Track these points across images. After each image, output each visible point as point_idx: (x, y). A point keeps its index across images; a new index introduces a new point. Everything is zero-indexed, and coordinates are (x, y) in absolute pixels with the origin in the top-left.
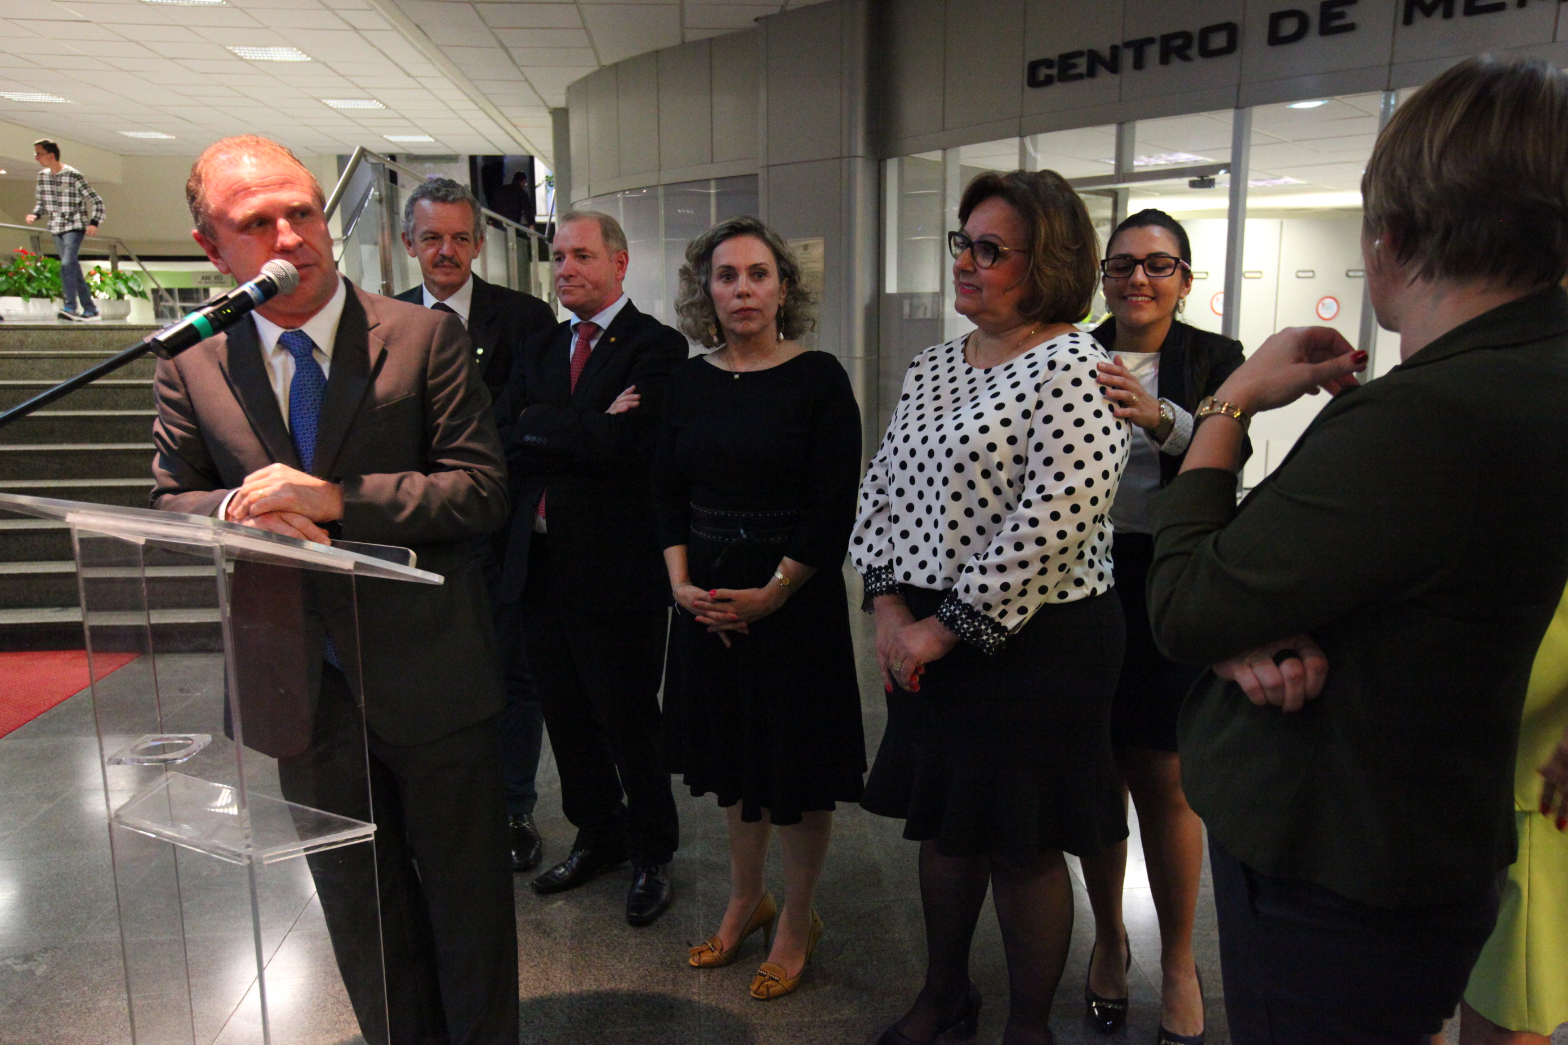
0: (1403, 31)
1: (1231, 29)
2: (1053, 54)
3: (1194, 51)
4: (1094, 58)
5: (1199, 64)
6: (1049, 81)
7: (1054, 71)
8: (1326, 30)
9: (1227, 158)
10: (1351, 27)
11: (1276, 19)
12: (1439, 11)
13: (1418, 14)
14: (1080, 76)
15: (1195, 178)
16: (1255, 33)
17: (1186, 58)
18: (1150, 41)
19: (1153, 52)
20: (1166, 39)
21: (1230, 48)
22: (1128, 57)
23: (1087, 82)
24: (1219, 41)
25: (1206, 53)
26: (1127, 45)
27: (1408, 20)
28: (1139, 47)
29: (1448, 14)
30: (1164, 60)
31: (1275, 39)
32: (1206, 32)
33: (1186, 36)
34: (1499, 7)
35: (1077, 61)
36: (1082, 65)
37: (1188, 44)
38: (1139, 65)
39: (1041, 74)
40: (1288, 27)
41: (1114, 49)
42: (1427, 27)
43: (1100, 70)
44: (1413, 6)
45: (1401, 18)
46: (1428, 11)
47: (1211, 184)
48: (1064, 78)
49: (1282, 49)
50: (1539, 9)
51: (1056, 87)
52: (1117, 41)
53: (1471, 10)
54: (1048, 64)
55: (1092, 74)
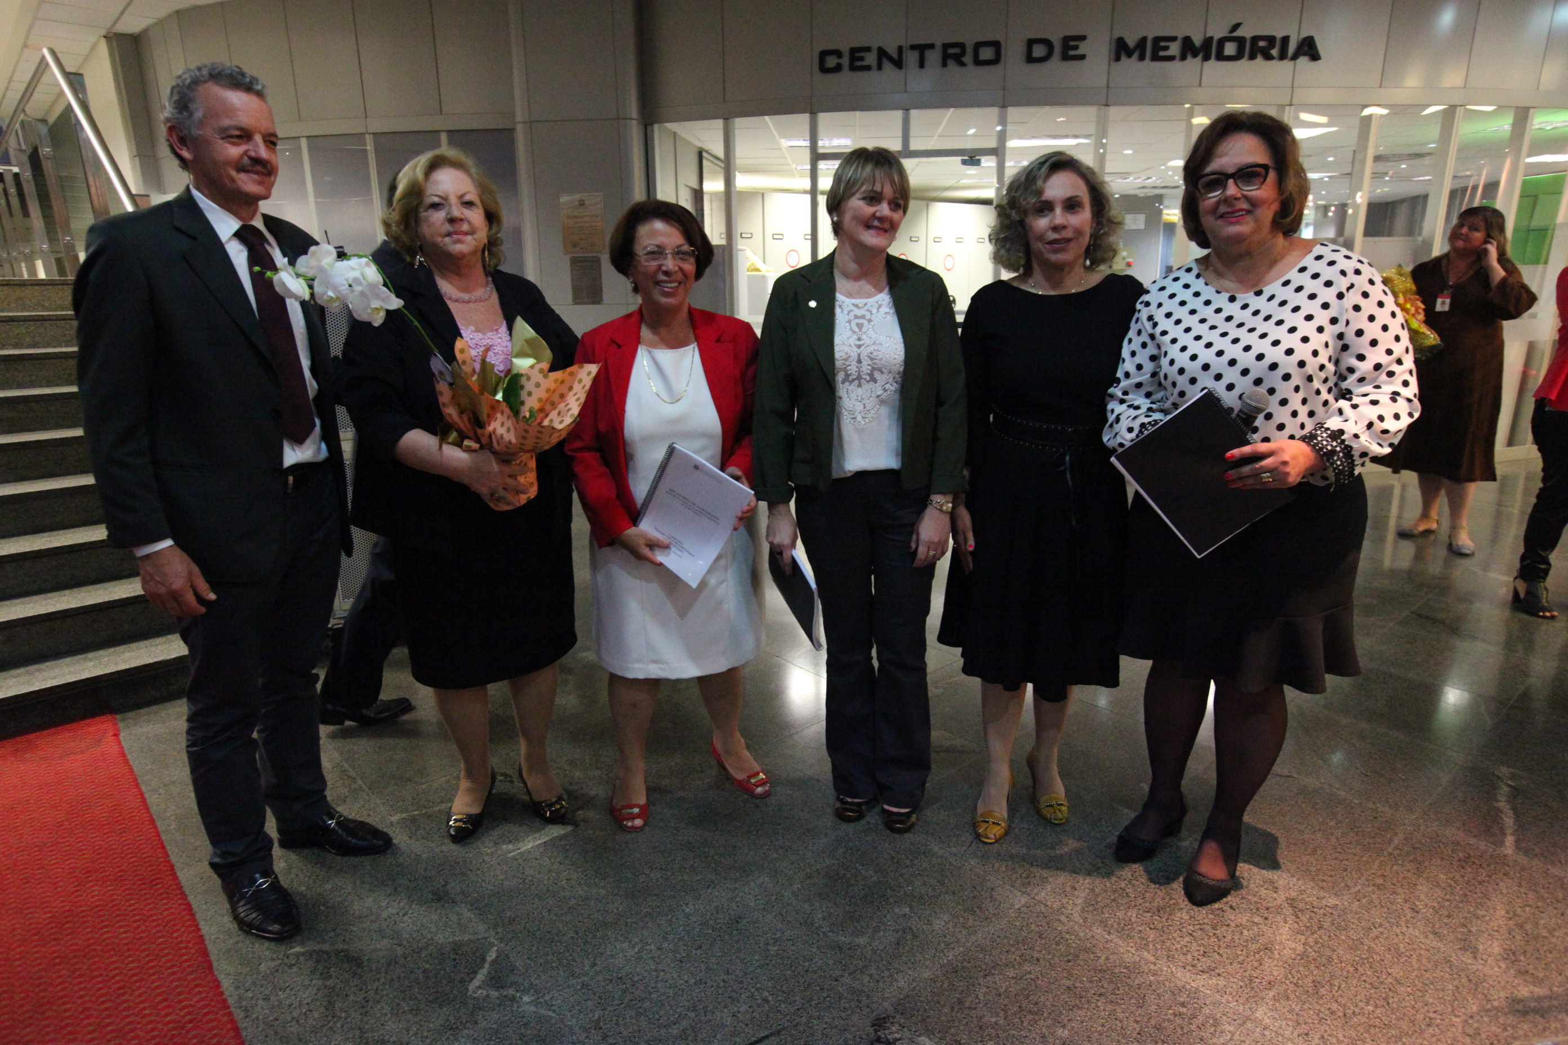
0: (1114, 64)
1: (996, 45)
2: (845, 46)
3: (968, 59)
4: (882, 53)
5: (972, 70)
6: (838, 68)
7: (845, 61)
8: (1066, 57)
9: (992, 144)
10: (1082, 57)
11: (1031, 43)
12: (1136, 55)
13: (1123, 58)
14: (868, 68)
15: (965, 158)
16: (1014, 53)
17: (963, 64)
18: (931, 46)
19: (933, 57)
20: (946, 46)
21: (996, 61)
22: (911, 58)
23: (874, 74)
24: (986, 54)
25: (978, 62)
26: (913, 47)
27: (1118, 59)
28: (922, 49)
29: (1142, 58)
30: (944, 64)
31: (1030, 59)
32: (978, 46)
33: (962, 46)
34: (1171, 58)
35: (866, 55)
36: (871, 59)
37: (963, 53)
38: (922, 65)
39: (831, 62)
40: (1039, 51)
41: (900, 49)
42: (1130, 65)
43: (887, 65)
44: (1121, 49)
45: (1113, 56)
46: (1129, 54)
47: (978, 163)
48: (853, 68)
49: (1035, 67)
50: (1193, 63)
51: (846, 74)
52: (903, 43)
53: (1155, 58)
54: (838, 54)
55: (880, 67)
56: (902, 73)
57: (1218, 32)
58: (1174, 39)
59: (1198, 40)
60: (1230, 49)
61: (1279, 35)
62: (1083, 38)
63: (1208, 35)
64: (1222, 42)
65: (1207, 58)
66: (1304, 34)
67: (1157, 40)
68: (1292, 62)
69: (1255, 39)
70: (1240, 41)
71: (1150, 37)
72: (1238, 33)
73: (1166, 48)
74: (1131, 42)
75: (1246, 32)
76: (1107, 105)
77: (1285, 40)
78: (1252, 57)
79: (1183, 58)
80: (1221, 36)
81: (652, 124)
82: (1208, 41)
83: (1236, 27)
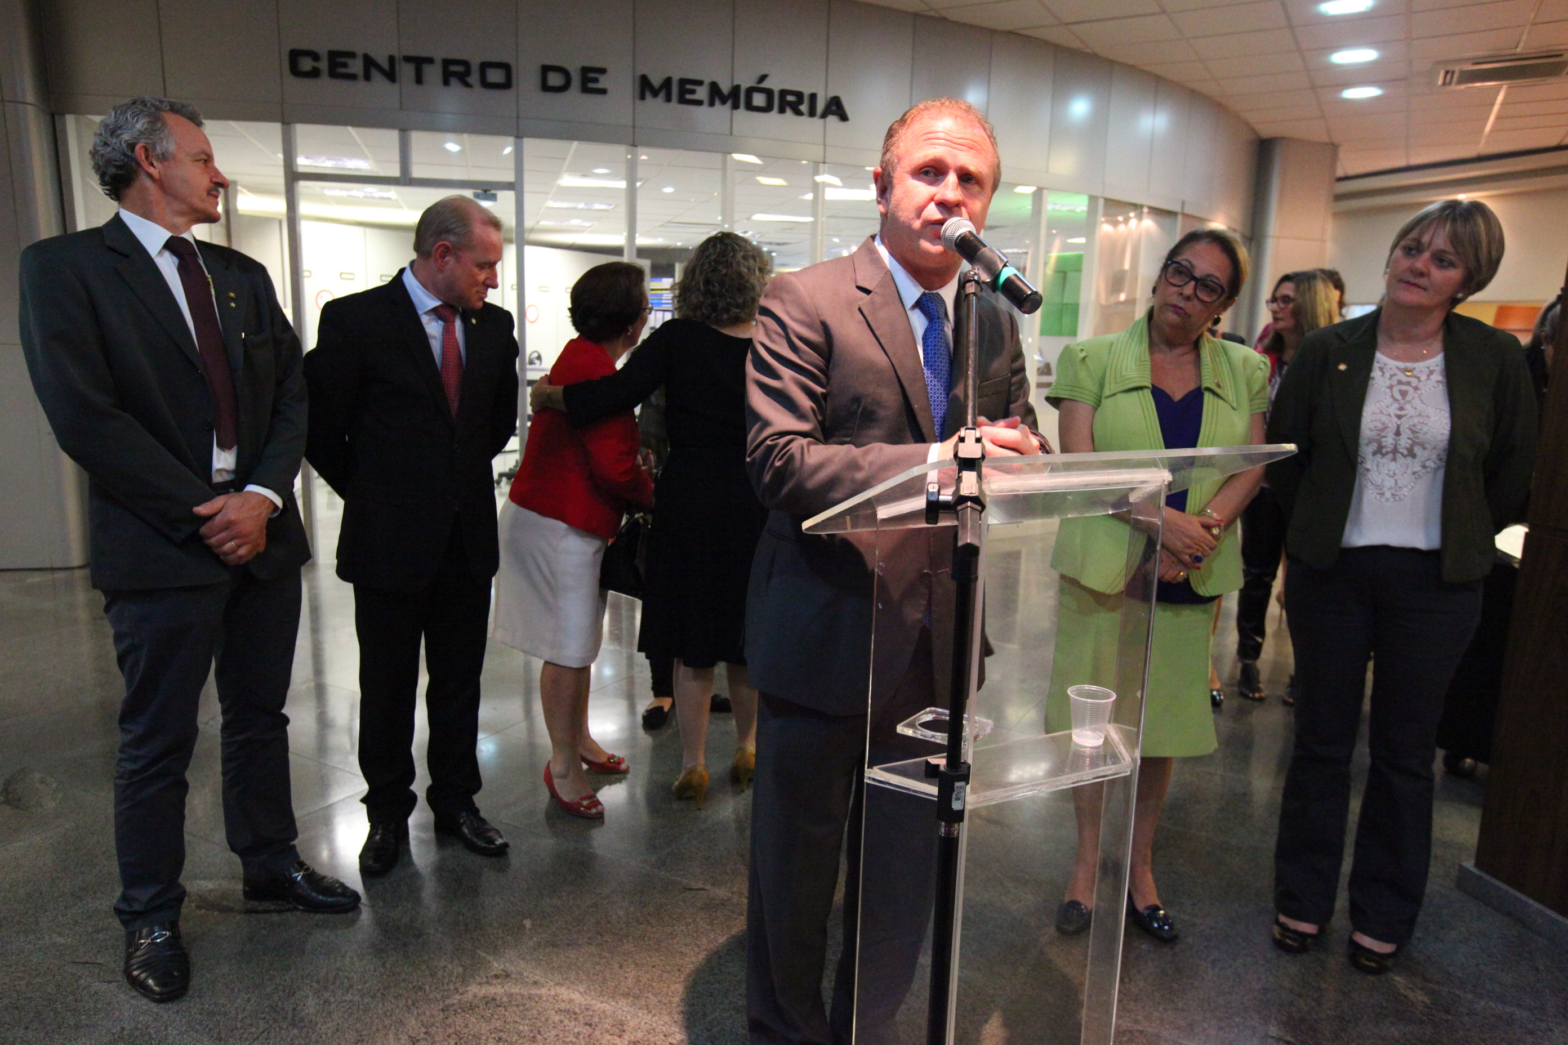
0: (638, 102)
1: (506, 68)
2: (323, 48)
3: (474, 79)
4: (369, 63)
5: (479, 92)
6: (315, 73)
7: (324, 65)
8: (585, 90)
9: (510, 177)
10: (603, 92)
11: (546, 69)
12: (662, 95)
13: (649, 97)
14: (353, 77)
15: (479, 191)
16: (527, 78)
17: (467, 85)
18: (430, 61)
19: (433, 73)
20: (447, 63)
21: (507, 85)
22: (407, 71)
23: (361, 84)
24: (495, 76)
25: (486, 85)
26: (408, 59)
27: (642, 97)
28: (419, 63)
29: (668, 99)
30: (446, 83)
31: (546, 87)
32: (485, 66)
33: (465, 64)
34: (699, 103)
35: (350, 61)
36: (356, 66)
37: (468, 72)
38: (419, 80)
39: (306, 64)
40: (555, 79)
41: (392, 59)
42: (655, 105)
43: (376, 76)
44: (645, 87)
45: (637, 94)
46: (655, 93)
47: (493, 198)
48: (333, 74)
49: (550, 96)
50: (722, 111)
51: (325, 81)
52: (395, 53)
53: (682, 100)
54: (315, 56)
55: (367, 77)
56: (396, 87)
57: (746, 81)
58: (700, 83)
59: (725, 88)
60: (759, 100)
61: (807, 91)
62: (603, 71)
63: (736, 83)
64: (750, 91)
65: (736, 106)
66: (832, 94)
67: (683, 82)
68: (822, 121)
69: (783, 93)
70: (769, 93)
71: (676, 78)
72: (765, 85)
73: (693, 92)
74: (656, 81)
75: (775, 84)
76: (634, 145)
77: (813, 97)
78: (782, 111)
79: (712, 104)
80: (749, 85)
81: (62, 114)
82: (736, 90)
83: (763, 78)
